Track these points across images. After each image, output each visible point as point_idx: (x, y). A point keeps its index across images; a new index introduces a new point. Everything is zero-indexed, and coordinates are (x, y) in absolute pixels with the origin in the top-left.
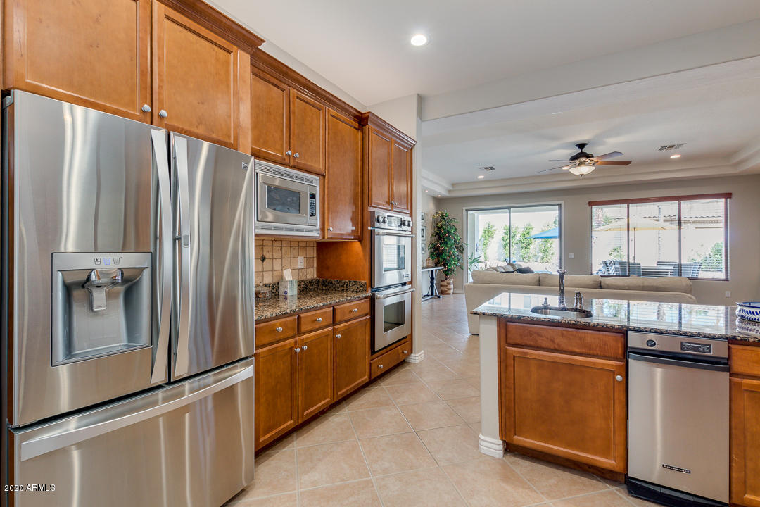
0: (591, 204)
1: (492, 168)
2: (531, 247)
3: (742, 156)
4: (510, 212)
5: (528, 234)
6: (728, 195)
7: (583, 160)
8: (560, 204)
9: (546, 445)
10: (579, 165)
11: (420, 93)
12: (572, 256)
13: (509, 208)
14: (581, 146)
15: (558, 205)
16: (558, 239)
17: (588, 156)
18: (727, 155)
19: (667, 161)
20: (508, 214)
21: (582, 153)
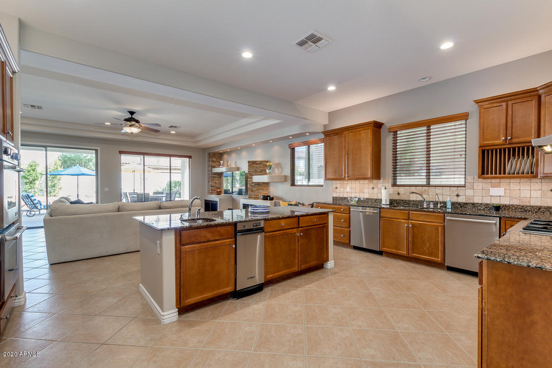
0: (121, 152)
1: (40, 108)
2: (37, 182)
3: (199, 139)
4: (46, 150)
5: (34, 170)
6: (190, 157)
7: (133, 123)
8: (97, 150)
9: (204, 296)
10: (130, 126)
11: (21, 18)
12: (107, 189)
13: (45, 147)
14: (132, 113)
15: (95, 150)
16: (95, 177)
17: (137, 122)
18: (192, 136)
19: (168, 133)
20: (45, 152)
21: (131, 119)
